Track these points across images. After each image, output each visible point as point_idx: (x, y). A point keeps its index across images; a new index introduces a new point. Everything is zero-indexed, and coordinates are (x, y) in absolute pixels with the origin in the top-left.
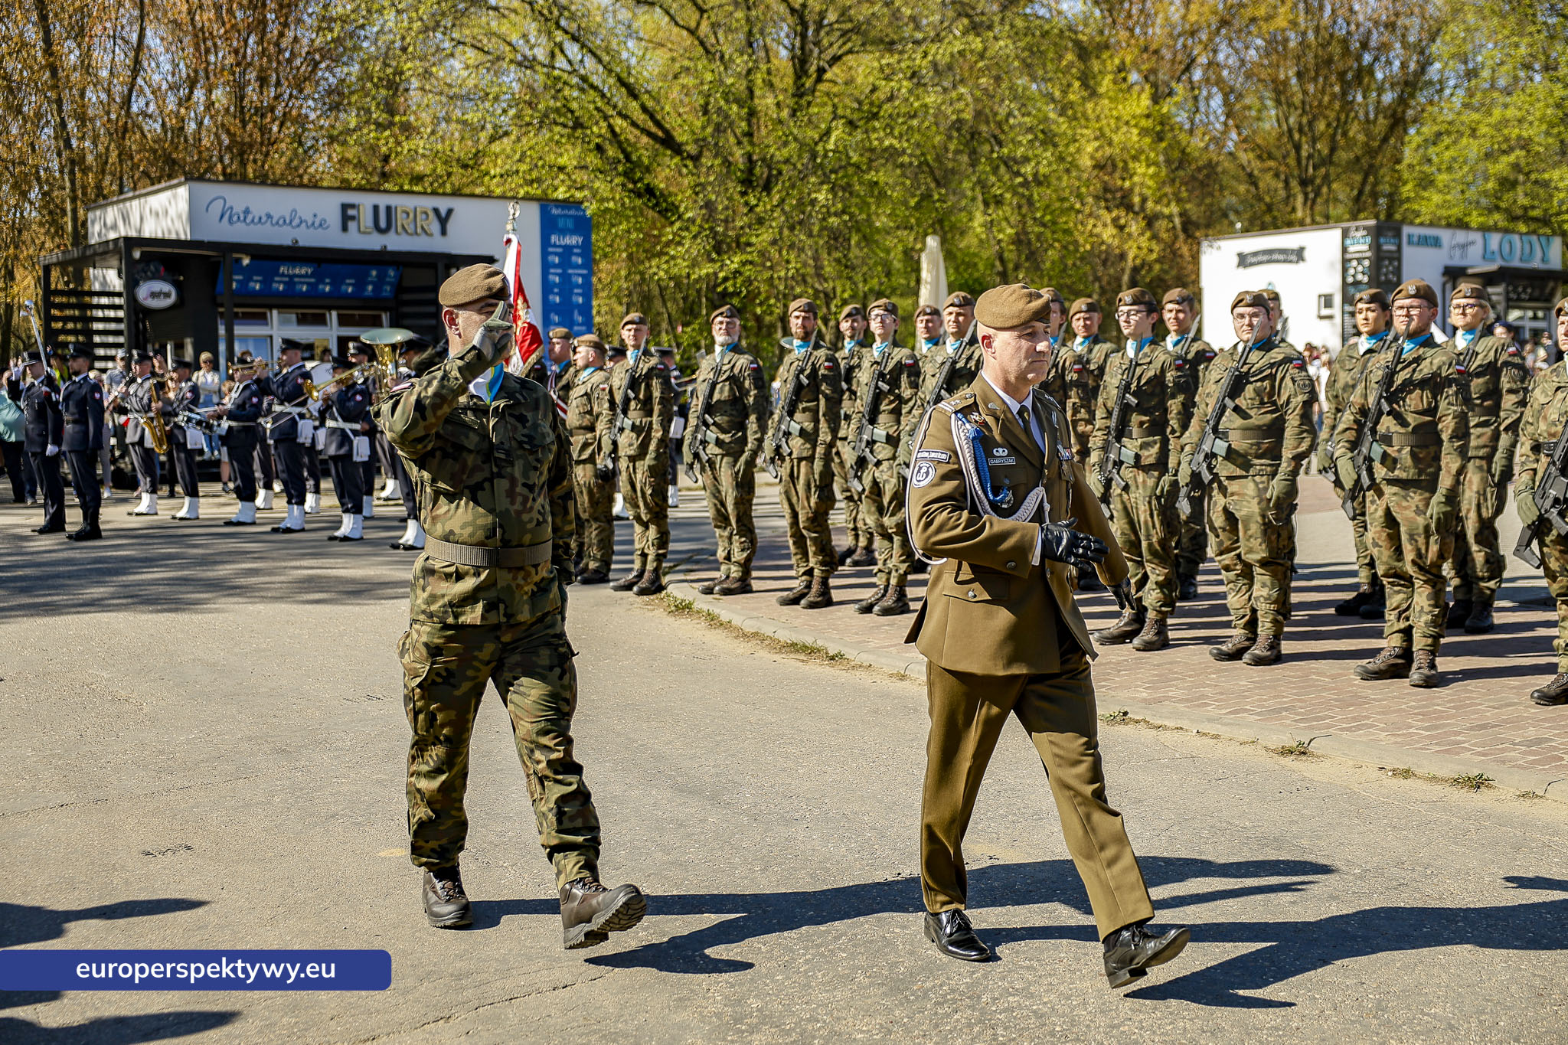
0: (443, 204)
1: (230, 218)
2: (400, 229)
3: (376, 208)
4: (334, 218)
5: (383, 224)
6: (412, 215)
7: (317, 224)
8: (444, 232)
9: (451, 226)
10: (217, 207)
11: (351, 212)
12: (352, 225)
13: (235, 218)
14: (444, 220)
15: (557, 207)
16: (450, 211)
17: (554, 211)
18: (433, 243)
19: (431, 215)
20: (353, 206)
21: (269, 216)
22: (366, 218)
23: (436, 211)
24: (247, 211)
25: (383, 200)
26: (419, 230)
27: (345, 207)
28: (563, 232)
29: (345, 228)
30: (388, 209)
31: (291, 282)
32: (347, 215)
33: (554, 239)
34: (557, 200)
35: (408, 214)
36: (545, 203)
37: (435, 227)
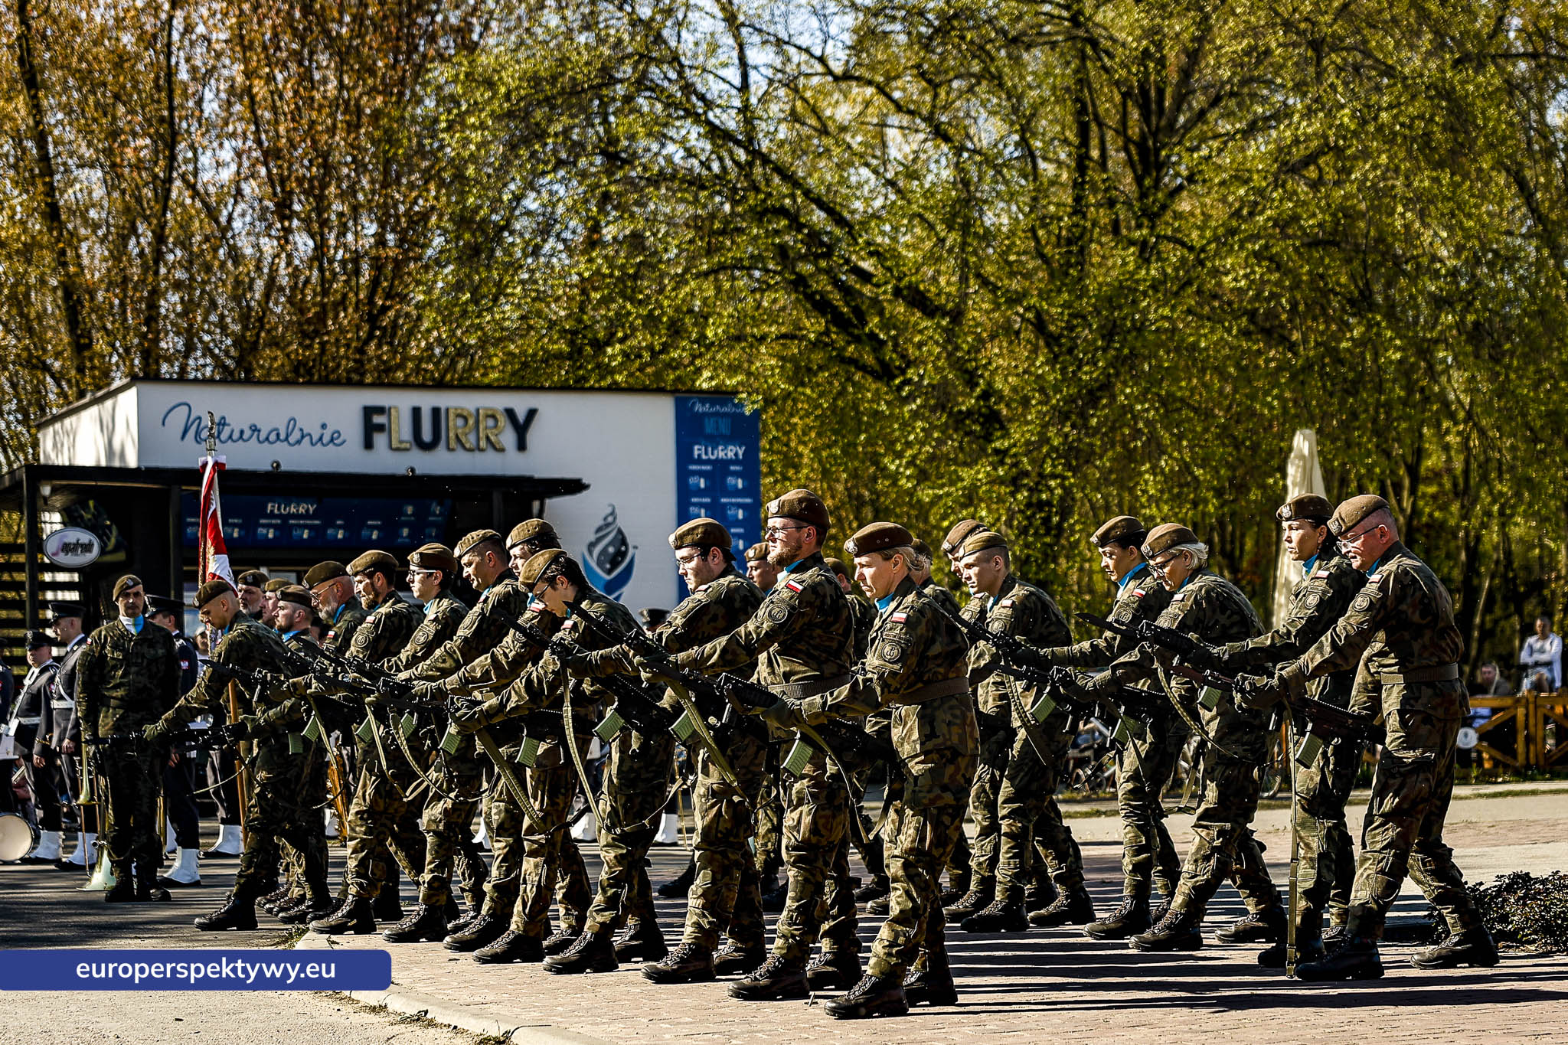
0: (520, 403)
1: (198, 433)
2: (453, 444)
3: (416, 412)
4: (352, 429)
5: (427, 435)
6: (471, 422)
7: (326, 439)
8: (522, 446)
9: (533, 436)
10: (179, 417)
11: (378, 419)
12: (380, 439)
13: (205, 434)
14: (522, 427)
15: (703, 402)
16: (532, 413)
17: (699, 408)
18: (509, 463)
19: (503, 420)
20: (380, 410)
21: (255, 429)
22: (403, 429)
23: (510, 413)
24: (223, 423)
25: (427, 400)
26: (483, 444)
27: (369, 412)
28: (713, 441)
29: (368, 444)
30: (436, 411)
31: (284, 526)
32: (372, 424)
33: (697, 450)
34: (701, 391)
35: (466, 419)
36: (684, 396)
37: (508, 438)
